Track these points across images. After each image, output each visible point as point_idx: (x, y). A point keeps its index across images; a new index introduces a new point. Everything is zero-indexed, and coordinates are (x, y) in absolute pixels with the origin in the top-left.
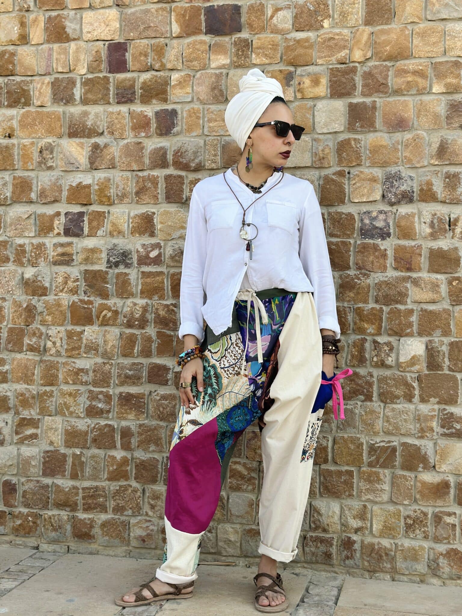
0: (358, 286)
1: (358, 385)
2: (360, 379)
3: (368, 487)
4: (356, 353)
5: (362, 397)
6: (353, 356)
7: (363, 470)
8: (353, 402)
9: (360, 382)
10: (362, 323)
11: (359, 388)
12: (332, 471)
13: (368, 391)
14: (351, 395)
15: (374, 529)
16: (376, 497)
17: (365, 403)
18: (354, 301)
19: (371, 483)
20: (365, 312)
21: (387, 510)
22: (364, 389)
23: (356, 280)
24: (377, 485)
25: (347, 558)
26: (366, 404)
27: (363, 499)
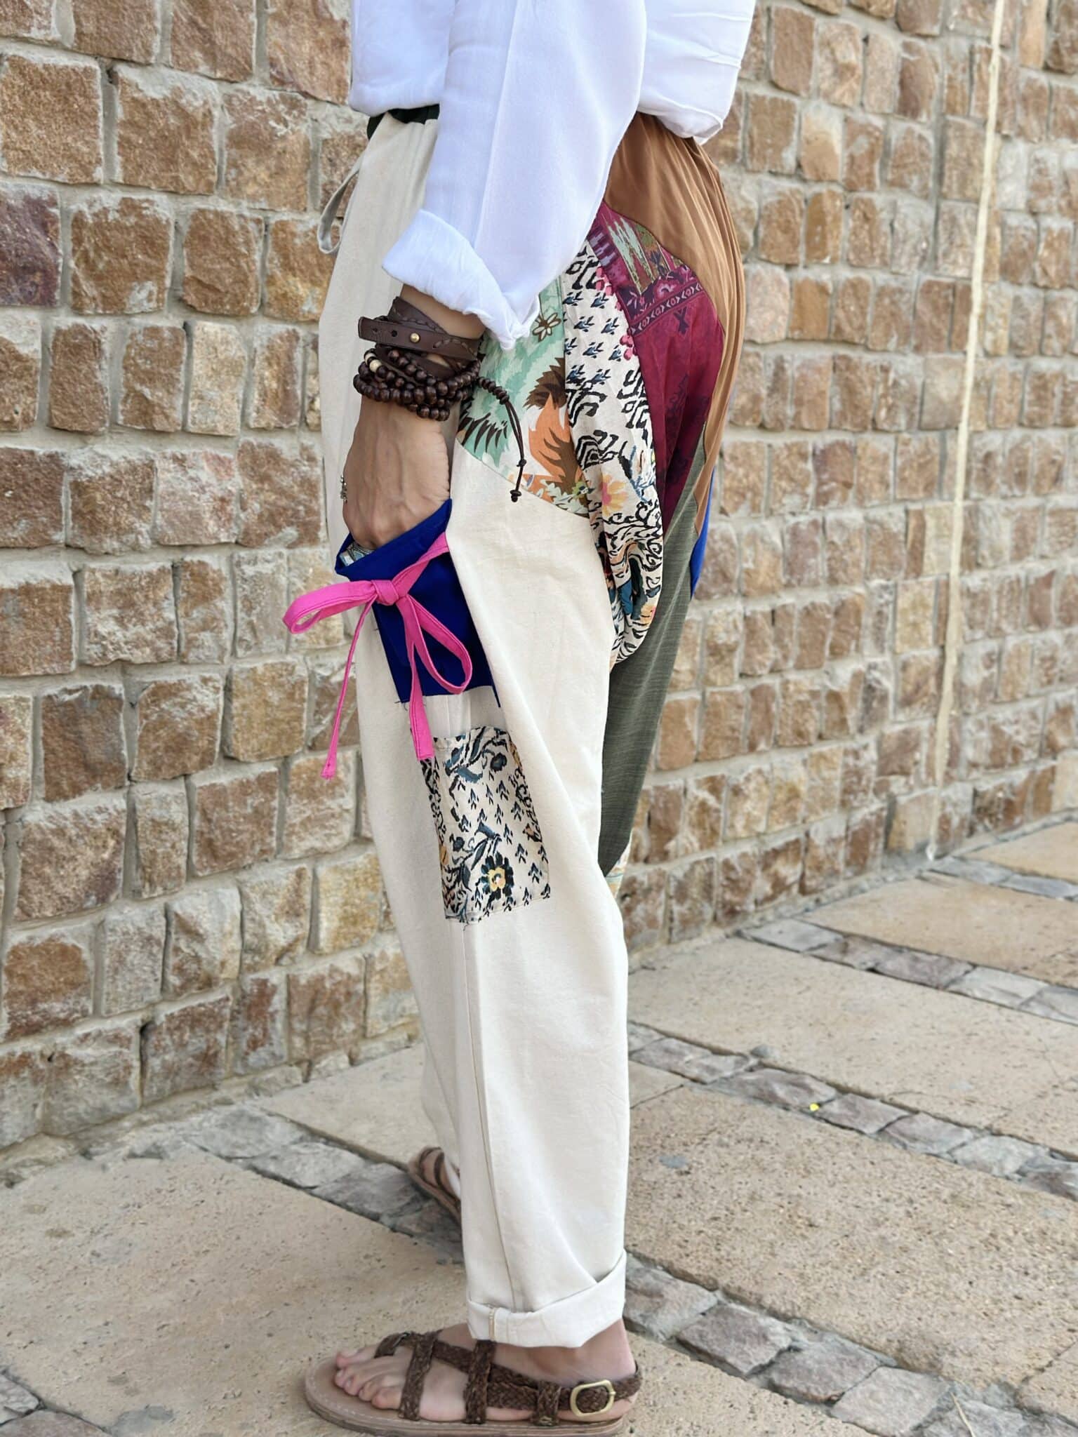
0: (280, 145)
1: (281, 492)
2: (284, 472)
3: (308, 813)
4: (275, 385)
5: (291, 532)
6: (264, 395)
7: (299, 767)
8: (272, 551)
9: (286, 482)
10: (291, 279)
11: (283, 502)
12: (224, 789)
13: (309, 511)
14: (265, 530)
15: (323, 935)
16: (328, 836)
17: (297, 551)
18: (268, 196)
19: (315, 797)
20: (297, 241)
21: (350, 866)
22: (299, 503)
23: (272, 123)
24: (329, 802)
25: (254, 1044)
26: (303, 555)
27: (296, 853)
